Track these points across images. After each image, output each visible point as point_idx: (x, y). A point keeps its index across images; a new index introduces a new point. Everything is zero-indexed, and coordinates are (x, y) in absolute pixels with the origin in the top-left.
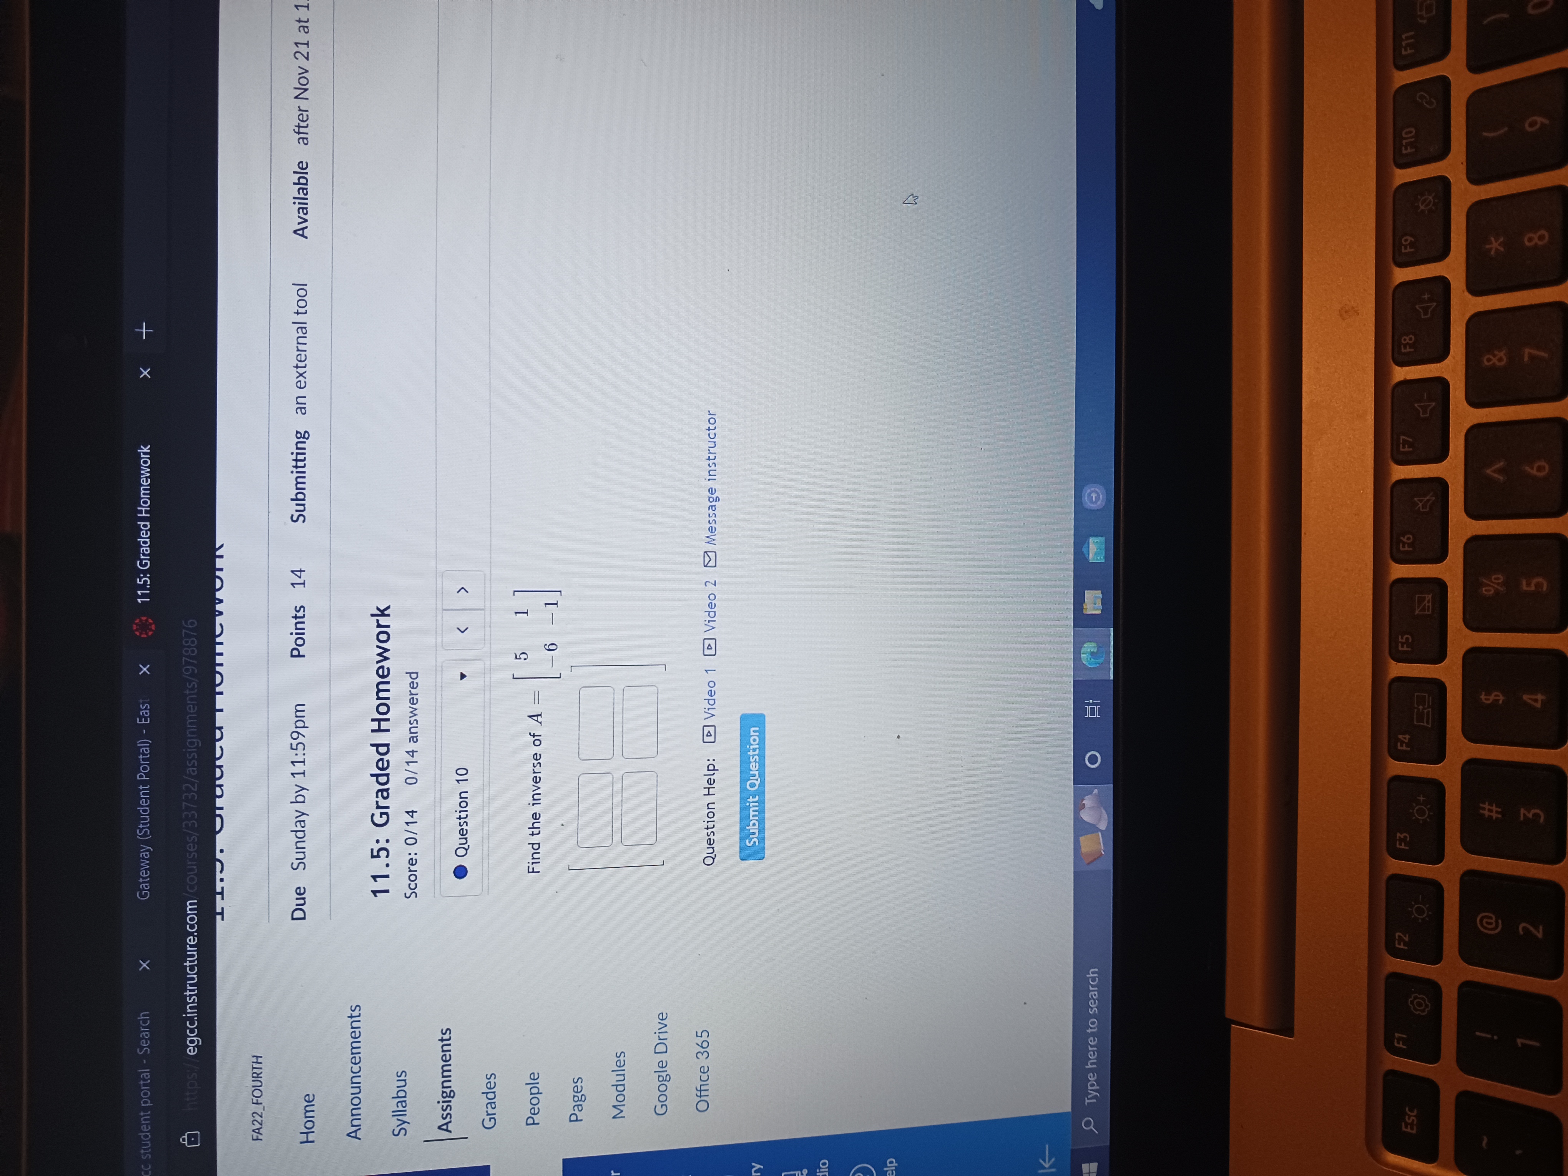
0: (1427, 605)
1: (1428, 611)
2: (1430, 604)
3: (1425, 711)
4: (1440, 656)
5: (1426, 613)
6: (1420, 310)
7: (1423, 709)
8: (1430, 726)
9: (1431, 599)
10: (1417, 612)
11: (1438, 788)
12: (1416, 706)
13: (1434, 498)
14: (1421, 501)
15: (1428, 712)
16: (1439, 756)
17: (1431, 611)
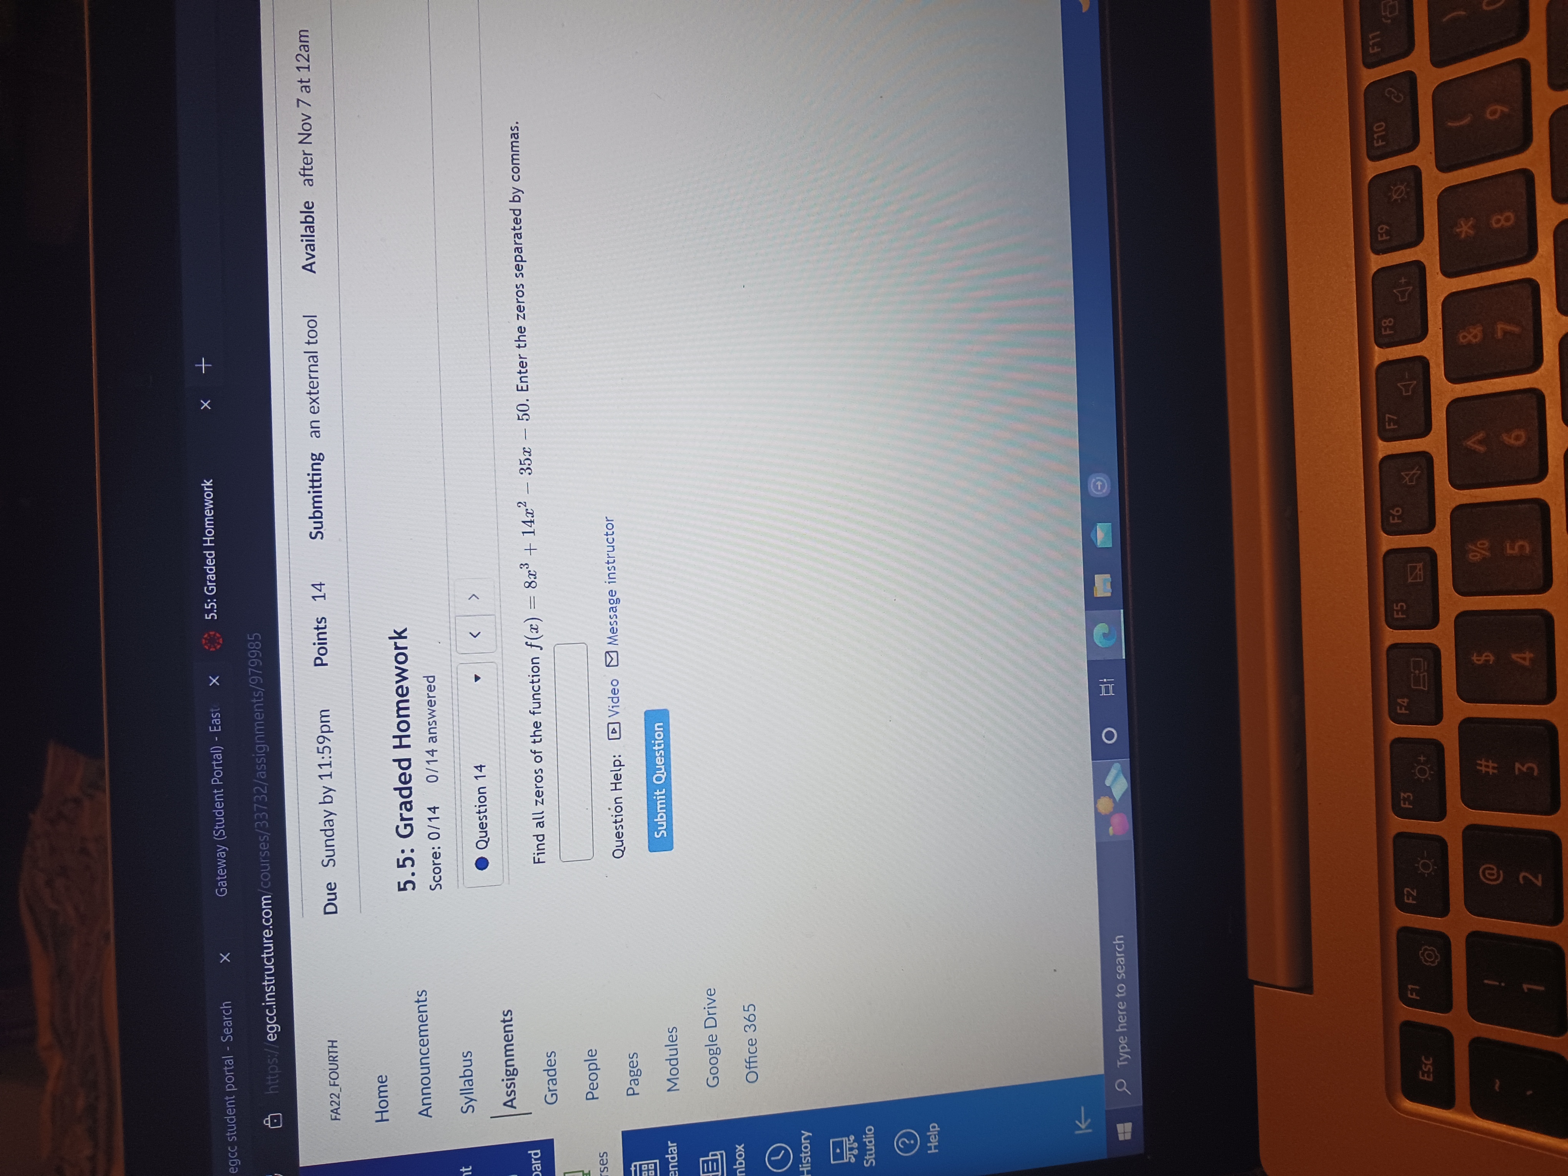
0: (1419, 573)
1: (1420, 579)
2: (1422, 572)
3: (1421, 675)
4: (1433, 621)
5: (1418, 580)
6: (1398, 294)
7: (1419, 673)
8: (1426, 689)
9: (1422, 568)
10: (1410, 581)
11: (1437, 748)
12: (1412, 670)
13: (1419, 472)
14: (1407, 475)
15: (1424, 676)
16: (1437, 717)
17: (1422, 578)
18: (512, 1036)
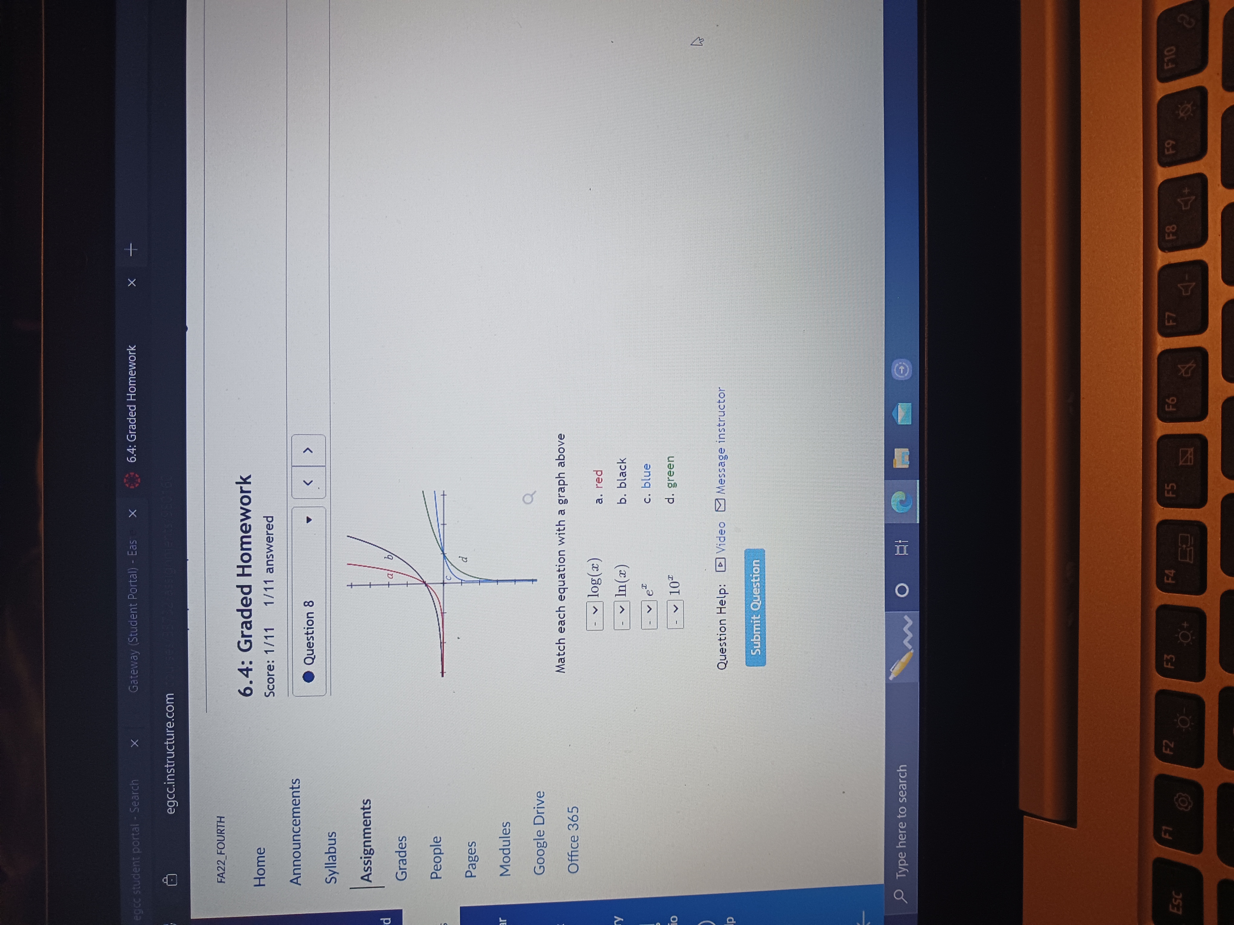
4: (1201, 501)
7: (1186, 548)
11: (1200, 616)
12: (1180, 545)
15: (1190, 550)
16: (1201, 588)
18: (370, 821)
